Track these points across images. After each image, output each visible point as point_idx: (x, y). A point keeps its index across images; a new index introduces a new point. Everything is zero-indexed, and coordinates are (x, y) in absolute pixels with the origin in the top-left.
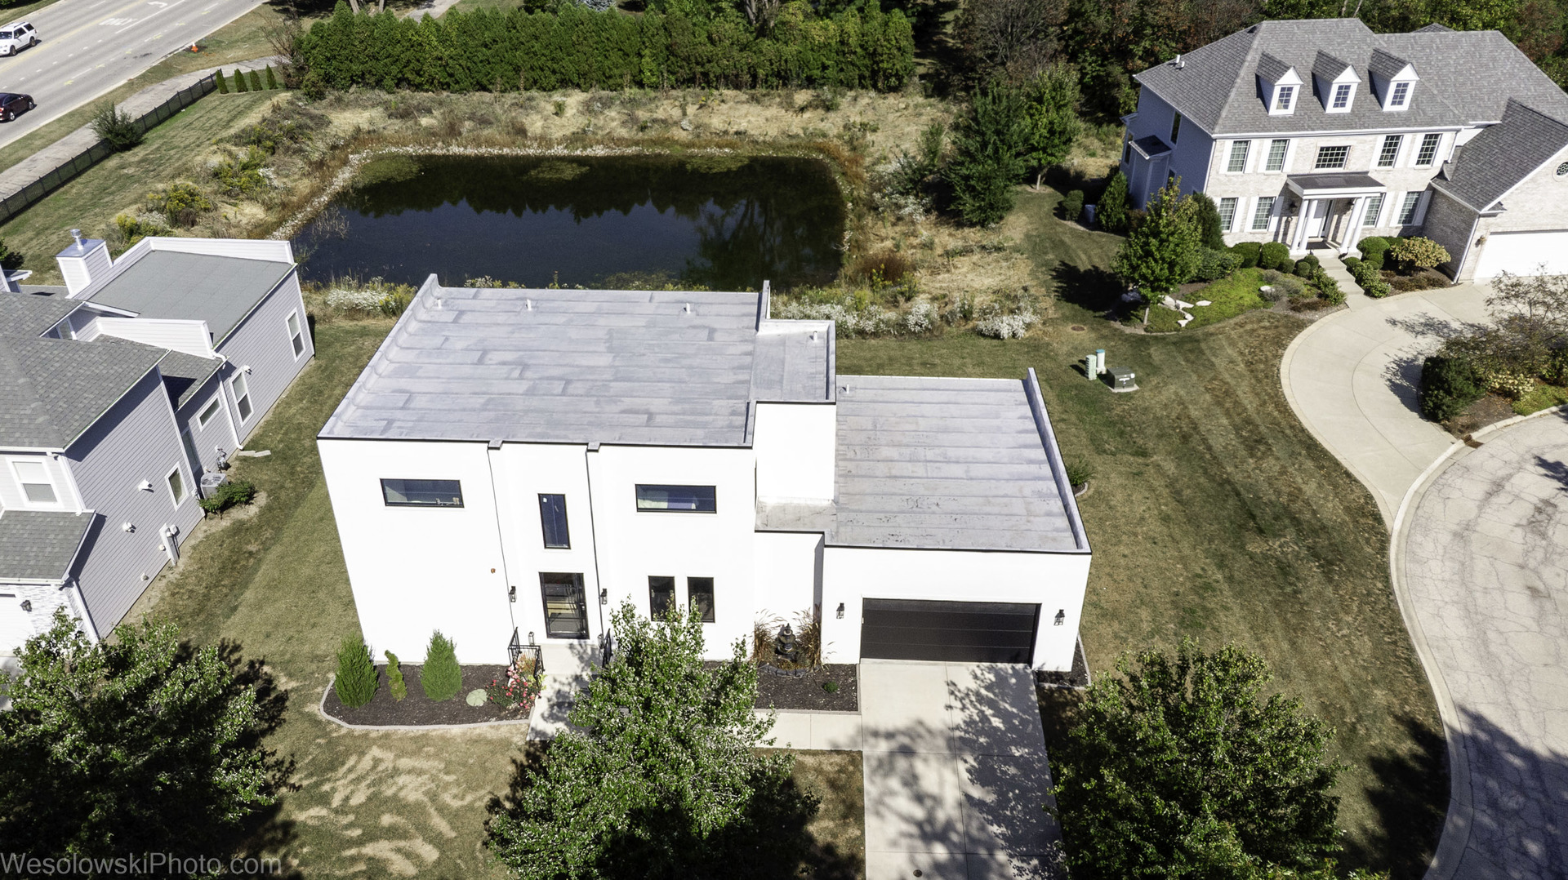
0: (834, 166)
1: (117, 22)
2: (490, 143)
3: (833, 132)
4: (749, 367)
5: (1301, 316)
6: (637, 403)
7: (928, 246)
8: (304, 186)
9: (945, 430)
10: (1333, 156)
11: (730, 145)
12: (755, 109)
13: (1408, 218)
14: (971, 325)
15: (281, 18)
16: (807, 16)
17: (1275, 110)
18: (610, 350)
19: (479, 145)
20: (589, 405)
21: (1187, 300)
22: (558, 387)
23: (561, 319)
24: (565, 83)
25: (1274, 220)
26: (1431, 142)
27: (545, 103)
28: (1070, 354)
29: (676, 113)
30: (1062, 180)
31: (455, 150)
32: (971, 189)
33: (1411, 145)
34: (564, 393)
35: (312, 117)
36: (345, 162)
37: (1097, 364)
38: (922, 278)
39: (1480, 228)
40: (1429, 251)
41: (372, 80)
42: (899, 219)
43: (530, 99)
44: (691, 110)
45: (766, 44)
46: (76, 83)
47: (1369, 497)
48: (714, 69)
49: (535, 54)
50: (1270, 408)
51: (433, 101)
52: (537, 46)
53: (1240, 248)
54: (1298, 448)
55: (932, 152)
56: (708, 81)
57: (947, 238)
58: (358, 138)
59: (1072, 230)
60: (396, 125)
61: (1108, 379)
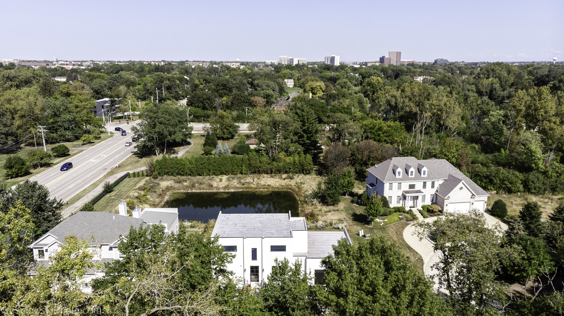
0: (294, 193)
1: (95, 161)
2: (203, 189)
3: (293, 184)
4: (289, 226)
5: (408, 222)
6: (269, 231)
7: (321, 210)
8: (157, 200)
9: (329, 240)
10: (412, 186)
11: (267, 188)
12: (272, 179)
13: (432, 201)
14: (332, 227)
15: (137, 158)
16: (285, 156)
17: (397, 176)
18: (261, 223)
19: (200, 190)
20: (260, 232)
21: (382, 220)
22: (253, 229)
23: (249, 219)
24: (222, 173)
25: (401, 201)
26: (433, 183)
27: (217, 179)
28: (355, 232)
29: (252, 181)
30: (352, 194)
31: (194, 191)
32: (330, 196)
33: (429, 184)
34: (254, 230)
35: (156, 183)
36: (166, 194)
37: (362, 233)
38: (319, 217)
39: (446, 202)
40: (437, 208)
41: (170, 174)
42: (313, 205)
43: (213, 178)
44: (256, 180)
45: (275, 163)
46: (90, 176)
47: (421, 256)
48: (261, 169)
49: (214, 166)
50: (400, 240)
51: (187, 178)
52: (215, 164)
53: (394, 208)
54: (406, 248)
55: (319, 188)
56: (259, 172)
57: (325, 208)
58: (168, 188)
59: (355, 206)
60: (177, 185)
61: (364, 236)
